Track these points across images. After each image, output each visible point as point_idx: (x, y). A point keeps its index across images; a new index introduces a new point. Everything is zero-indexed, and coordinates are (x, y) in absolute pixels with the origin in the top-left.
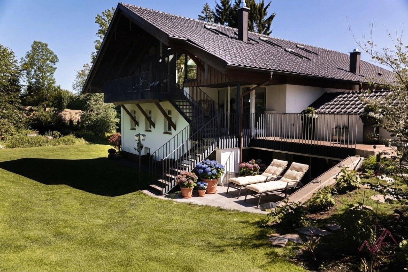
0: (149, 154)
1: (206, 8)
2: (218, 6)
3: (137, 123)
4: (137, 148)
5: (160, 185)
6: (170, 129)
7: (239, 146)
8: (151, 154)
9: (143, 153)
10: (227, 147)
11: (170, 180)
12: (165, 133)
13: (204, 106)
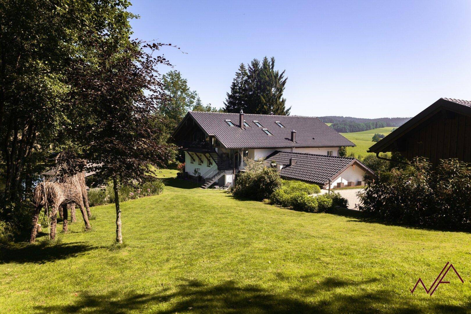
0: (200, 175)
1: (242, 67)
2: (250, 67)
3: (194, 160)
4: (194, 172)
5: (205, 186)
6: (210, 165)
7: (234, 173)
8: (201, 176)
9: (197, 175)
10: (229, 174)
11: (208, 184)
12: (207, 166)
13: (224, 156)
